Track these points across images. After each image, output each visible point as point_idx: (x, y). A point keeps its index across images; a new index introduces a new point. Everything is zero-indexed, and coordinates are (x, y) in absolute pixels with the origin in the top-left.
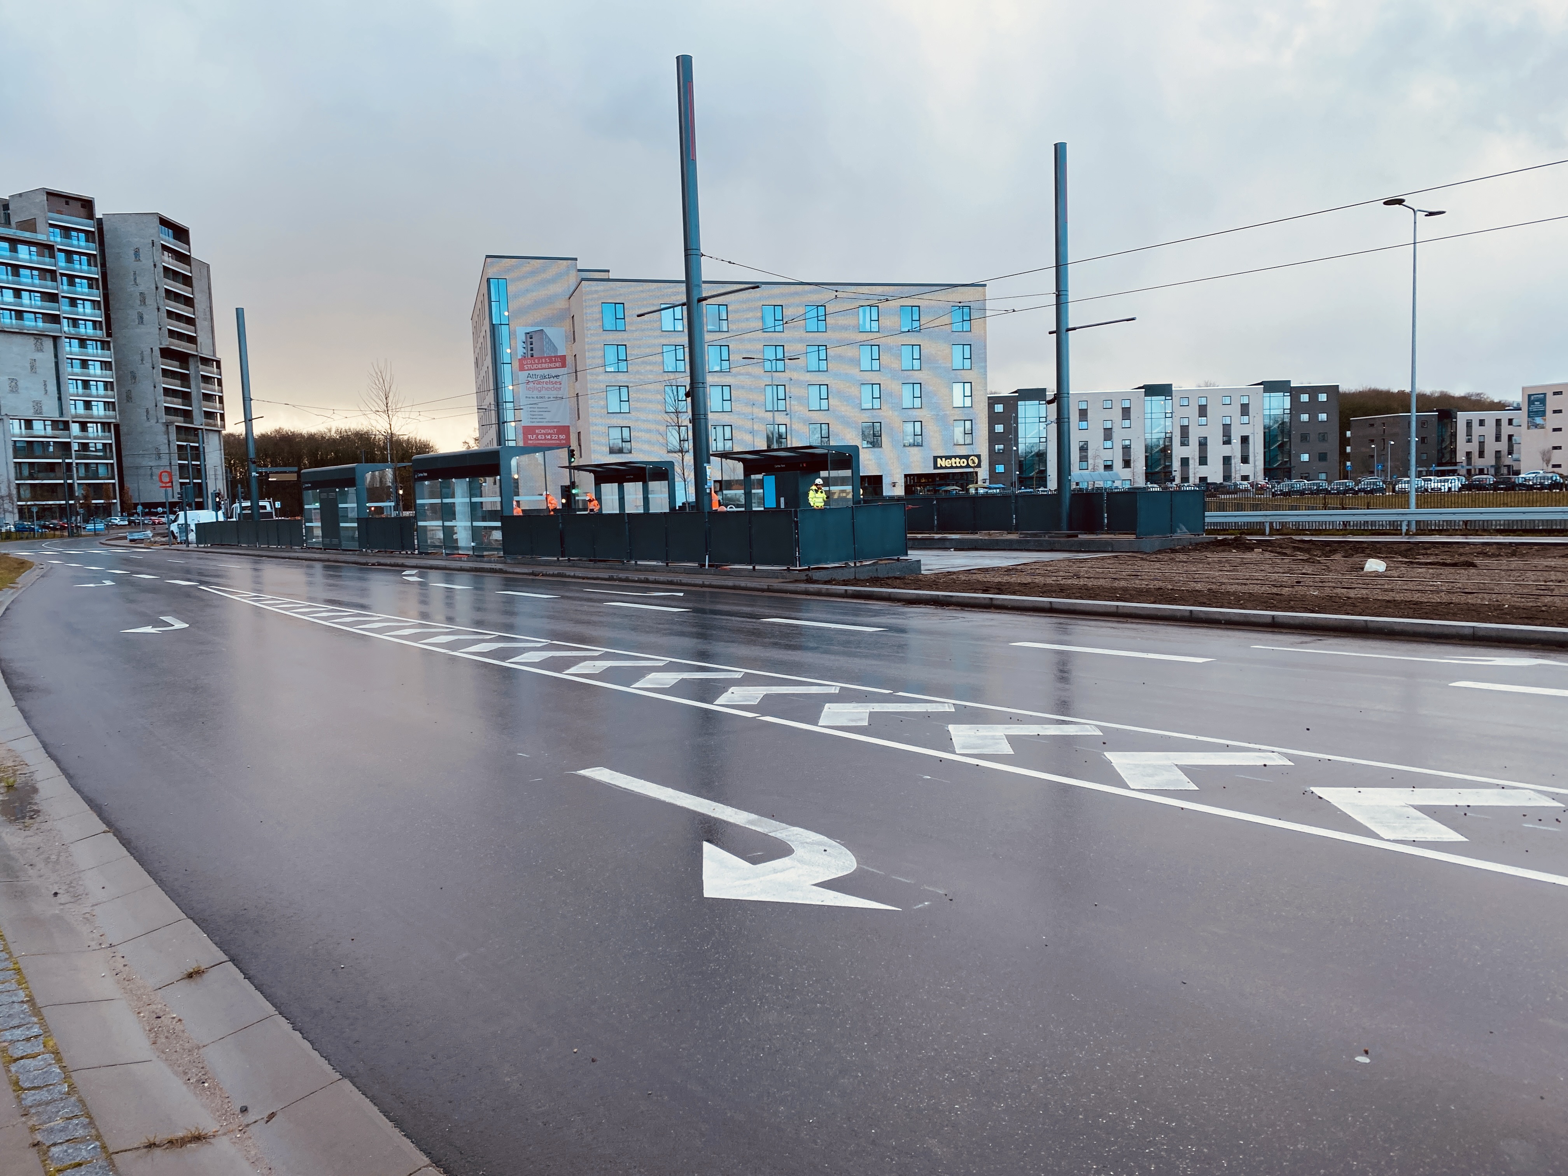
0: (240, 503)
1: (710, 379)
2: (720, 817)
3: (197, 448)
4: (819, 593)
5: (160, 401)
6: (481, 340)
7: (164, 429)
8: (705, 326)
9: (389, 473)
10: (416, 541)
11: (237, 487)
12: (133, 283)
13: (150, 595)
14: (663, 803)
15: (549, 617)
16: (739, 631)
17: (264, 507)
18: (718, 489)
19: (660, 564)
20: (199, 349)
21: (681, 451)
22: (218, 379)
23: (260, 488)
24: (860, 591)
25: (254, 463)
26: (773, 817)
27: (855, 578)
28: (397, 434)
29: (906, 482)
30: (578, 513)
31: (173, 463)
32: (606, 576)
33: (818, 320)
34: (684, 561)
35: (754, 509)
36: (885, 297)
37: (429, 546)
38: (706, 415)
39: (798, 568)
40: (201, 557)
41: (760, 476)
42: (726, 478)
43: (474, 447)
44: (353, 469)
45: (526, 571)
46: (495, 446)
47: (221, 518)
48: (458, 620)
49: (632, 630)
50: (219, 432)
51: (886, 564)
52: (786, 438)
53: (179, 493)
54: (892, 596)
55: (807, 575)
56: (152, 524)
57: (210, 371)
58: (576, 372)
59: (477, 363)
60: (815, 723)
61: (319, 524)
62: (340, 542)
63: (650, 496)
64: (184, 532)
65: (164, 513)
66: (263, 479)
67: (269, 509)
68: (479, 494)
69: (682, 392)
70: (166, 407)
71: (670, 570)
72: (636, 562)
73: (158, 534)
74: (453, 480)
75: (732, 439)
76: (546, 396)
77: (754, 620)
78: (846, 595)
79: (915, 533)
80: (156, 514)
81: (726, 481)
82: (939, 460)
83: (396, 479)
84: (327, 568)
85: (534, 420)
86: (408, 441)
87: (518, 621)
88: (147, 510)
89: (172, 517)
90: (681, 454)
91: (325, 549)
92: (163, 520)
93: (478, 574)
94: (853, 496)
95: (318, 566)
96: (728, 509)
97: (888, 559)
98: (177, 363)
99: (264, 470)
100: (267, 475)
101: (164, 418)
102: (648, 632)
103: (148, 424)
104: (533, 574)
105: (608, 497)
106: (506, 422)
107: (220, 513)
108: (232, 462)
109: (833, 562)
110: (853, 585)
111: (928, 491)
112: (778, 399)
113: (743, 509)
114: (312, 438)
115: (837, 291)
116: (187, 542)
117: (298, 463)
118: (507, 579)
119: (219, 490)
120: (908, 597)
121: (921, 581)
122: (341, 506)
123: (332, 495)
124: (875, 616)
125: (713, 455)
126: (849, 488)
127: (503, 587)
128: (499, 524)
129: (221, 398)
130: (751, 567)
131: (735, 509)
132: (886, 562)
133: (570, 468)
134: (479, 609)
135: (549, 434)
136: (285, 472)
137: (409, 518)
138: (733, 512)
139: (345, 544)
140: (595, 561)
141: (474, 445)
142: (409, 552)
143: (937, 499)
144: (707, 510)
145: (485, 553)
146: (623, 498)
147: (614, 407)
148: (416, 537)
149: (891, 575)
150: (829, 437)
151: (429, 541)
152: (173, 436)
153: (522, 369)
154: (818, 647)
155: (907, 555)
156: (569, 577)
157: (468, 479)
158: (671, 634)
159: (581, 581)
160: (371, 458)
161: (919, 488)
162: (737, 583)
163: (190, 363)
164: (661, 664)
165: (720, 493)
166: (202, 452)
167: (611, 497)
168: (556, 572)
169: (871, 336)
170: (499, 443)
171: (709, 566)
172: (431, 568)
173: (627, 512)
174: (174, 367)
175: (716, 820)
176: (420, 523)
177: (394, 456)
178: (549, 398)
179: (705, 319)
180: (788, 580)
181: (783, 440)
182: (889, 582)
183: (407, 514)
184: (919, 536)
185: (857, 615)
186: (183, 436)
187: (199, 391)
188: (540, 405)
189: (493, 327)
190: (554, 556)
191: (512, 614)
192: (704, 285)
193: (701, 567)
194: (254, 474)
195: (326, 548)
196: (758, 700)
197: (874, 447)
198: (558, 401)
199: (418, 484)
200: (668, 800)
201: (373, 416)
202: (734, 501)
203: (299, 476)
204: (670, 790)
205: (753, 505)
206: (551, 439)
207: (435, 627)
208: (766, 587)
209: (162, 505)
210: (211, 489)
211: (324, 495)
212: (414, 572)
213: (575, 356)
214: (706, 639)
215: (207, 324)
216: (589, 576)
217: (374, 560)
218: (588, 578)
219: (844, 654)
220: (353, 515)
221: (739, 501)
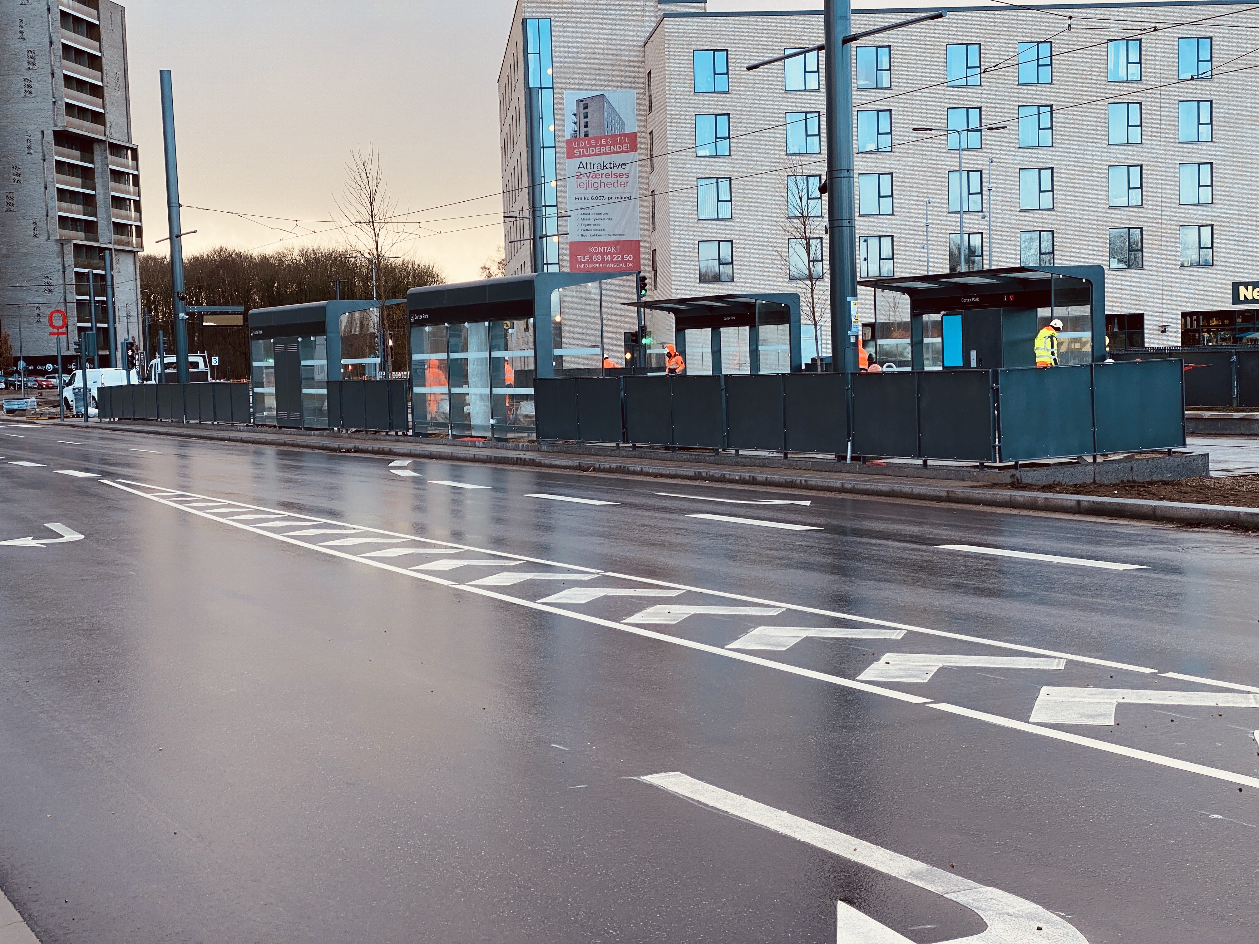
0: (162, 358)
1: (859, 164)
2: (865, 863)
3: (103, 277)
4: (1033, 506)
5: (52, 208)
6: (511, 113)
7: (57, 248)
8: (854, 81)
9: (374, 314)
10: (410, 416)
11: (158, 334)
12: (18, 36)
13: (31, 491)
14: (775, 834)
15: (602, 535)
16: (899, 563)
17: (196, 365)
18: (869, 337)
19: (775, 454)
20: (108, 132)
21: (810, 277)
22: (133, 175)
23: (191, 336)
24: (1102, 503)
25: (183, 299)
26: (951, 868)
27: (1094, 482)
28: (387, 255)
29: (1184, 325)
30: (649, 374)
31: (69, 299)
32: (690, 472)
33: (1039, 65)
34: (811, 451)
35: (927, 369)
36: (1153, 25)
37: (428, 423)
38: (851, 220)
39: (998, 464)
40: (105, 436)
41: (936, 317)
42: (881, 319)
43: (498, 275)
44: (323, 308)
45: (570, 463)
46: (528, 273)
47: (135, 380)
48: (469, 536)
49: (730, 557)
50: (134, 253)
51: (1148, 460)
52: (982, 255)
53: (75, 343)
54: (1158, 512)
55: (1013, 476)
56: (38, 388)
57: (123, 165)
58: (652, 157)
59: (504, 147)
60: (1025, 719)
61: (273, 390)
62: (302, 416)
63: (760, 348)
64: (81, 400)
65: (55, 371)
66: (194, 323)
67: (202, 366)
68: (502, 345)
69: (815, 184)
70: (60, 217)
71: (790, 464)
72: (737, 451)
73: (46, 403)
74: (466, 324)
75: (893, 258)
76: (606, 196)
77: (924, 547)
78: (1078, 509)
79: (1199, 410)
80: (44, 373)
81: (883, 324)
82: (1242, 288)
83: (383, 323)
84: (281, 454)
85: (587, 233)
86: (404, 267)
87: (557, 539)
88: (32, 367)
89: (66, 378)
90: (809, 283)
91: (280, 427)
92: (54, 382)
93: (499, 466)
94: (1093, 347)
95: (270, 451)
96: (885, 369)
97: (1152, 452)
98: (77, 153)
99: (196, 309)
100: (201, 316)
101: (59, 233)
102: (754, 562)
103: (35, 242)
104: (579, 468)
105: (695, 350)
106: (546, 236)
107: (133, 372)
108: (152, 298)
109: (1058, 454)
110: (1090, 493)
111: (1223, 340)
112: (969, 194)
113: (909, 369)
114: (265, 262)
115: (1070, 18)
116: (86, 416)
117: (246, 300)
118: (541, 476)
119: (133, 338)
120: (1186, 514)
121: (1208, 488)
122: (304, 363)
123: (292, 347)
124: (1127, 545)
125: (861, 283)
126: (1086, 335)
127: (535, 488)
128: (530, 391)
129: (138, 204)
130: (920, 462)
131: (895, 369)
132: (1148, 456)
133: (641, 305)
134: (499, 521)
135: (609, 253)
136: (227, 313)
137: (399, 382)
138: (893, 373)
139: (309, 420)
140: (674, 449)
141: (497, 271)
142: (400, 433)
143: (1238, 353)
144: (850, 370)
145: (510, 435)
146: (719, 351)
147: (708, 210)
148: (409, 411)
149: (1155, 478)
150: (1053, 253)
151: (429, 416)
152: (70, 259)
153: (570, 155)
154: (1030, 594)
155: (1184, 445)
156: (634, 473)
157: (487, 323)
158: (789, 566)
159: (652, 479)
160: (349, 293)
161: (1206, 335)
162: (897, 488)
163: (95, 152)
164: (773, 613)
165: (872, 343)
166: (109, 284)
167: (700, 350)
168: (614, 465)
169: (1127, 88)
170: (535, 269)
171: (853, 458)
172: (431, 456)
173: (724, 373)
174: (73, 158)
175: (860, 867)
176: (417, 390)
177: (382, 289)
178: (609, 198)
179: (854, 70)
180: (978, 484)
181: (977, 259)
182: (1154, 489)
183: (398, 375)
184: (1207, 414)
185: (1097, 543)
186: (83, 260)
187: (107, 192)
188: (596, 210)
189: (529, 92)
190: (611, 441)
191: (547, 528)
192: (853, 17)
193: (839, 461)
194: (182, 315)
195: (282, 426)
196: (929, 676)
197: (1129, 267)
198: (624, 203)
199: (414, 332)
200: (782, 830)
201: (353, 230)
202: (895, 356)
203: (245, 319)
204: (785, 814)
205: (926, 362)
206: (612, 262)
207: (435, 546)
208: (945, 494)
209: (52, 360)
210: (122, 336)
211: (280, 348)
212: (406, 462)
213: (651, 133)
214: (845, 575)
215: (120, 94)
216: (664, 472)
217: (350, 446)
218: (662, 476)
219: (1074, 605)
220: (320, 376)
221: (904, 357)
